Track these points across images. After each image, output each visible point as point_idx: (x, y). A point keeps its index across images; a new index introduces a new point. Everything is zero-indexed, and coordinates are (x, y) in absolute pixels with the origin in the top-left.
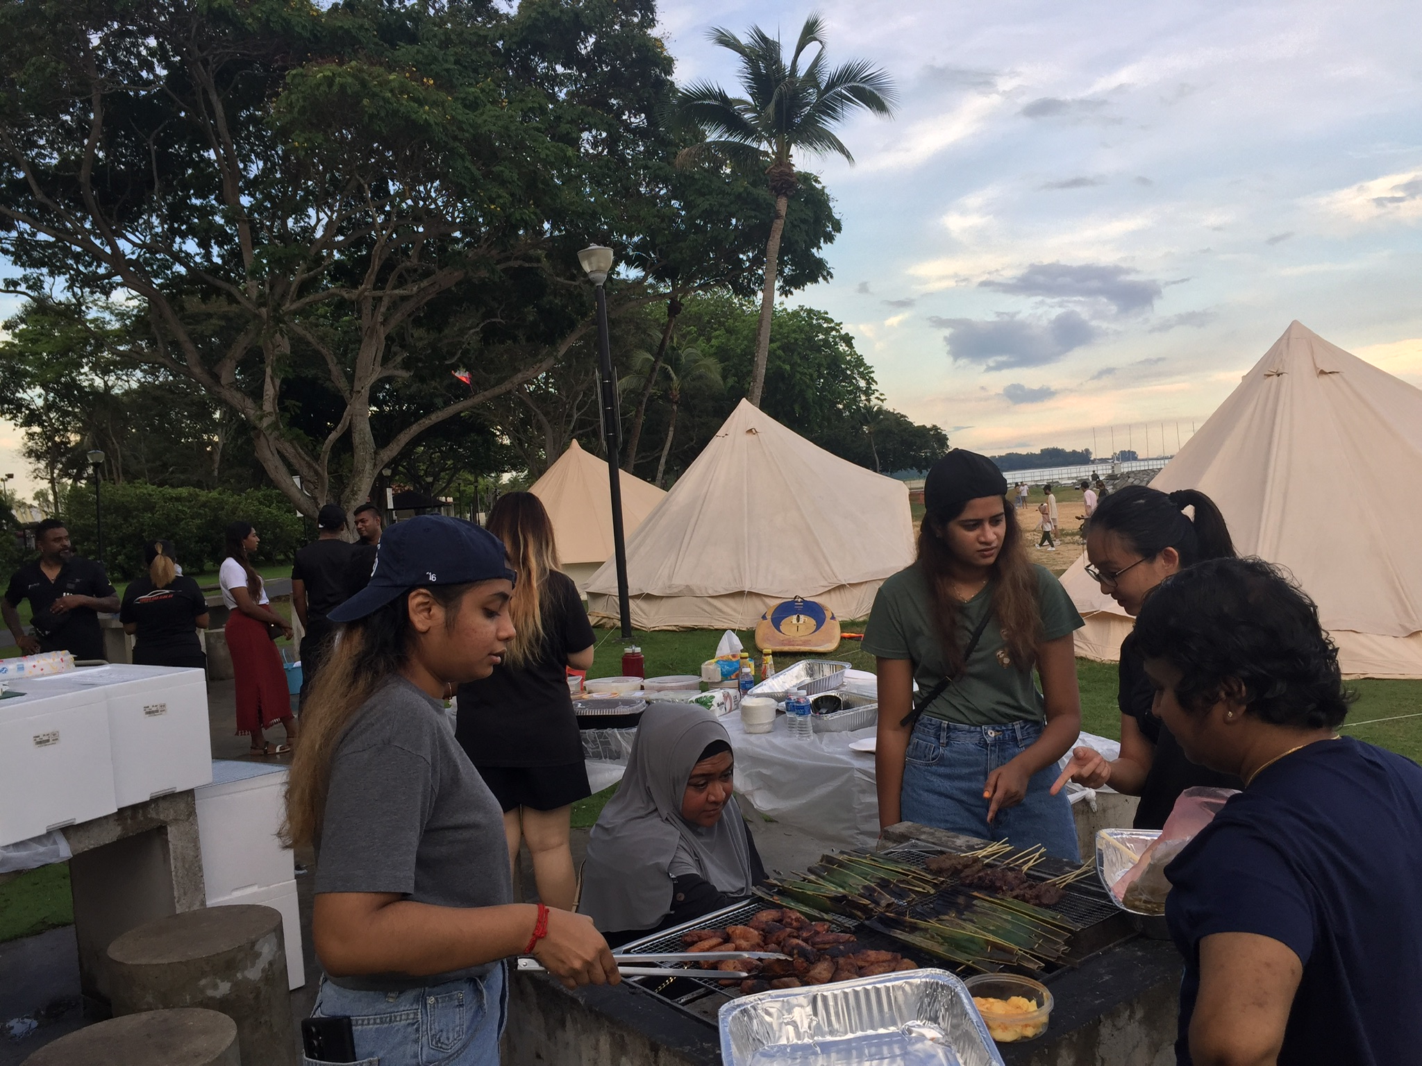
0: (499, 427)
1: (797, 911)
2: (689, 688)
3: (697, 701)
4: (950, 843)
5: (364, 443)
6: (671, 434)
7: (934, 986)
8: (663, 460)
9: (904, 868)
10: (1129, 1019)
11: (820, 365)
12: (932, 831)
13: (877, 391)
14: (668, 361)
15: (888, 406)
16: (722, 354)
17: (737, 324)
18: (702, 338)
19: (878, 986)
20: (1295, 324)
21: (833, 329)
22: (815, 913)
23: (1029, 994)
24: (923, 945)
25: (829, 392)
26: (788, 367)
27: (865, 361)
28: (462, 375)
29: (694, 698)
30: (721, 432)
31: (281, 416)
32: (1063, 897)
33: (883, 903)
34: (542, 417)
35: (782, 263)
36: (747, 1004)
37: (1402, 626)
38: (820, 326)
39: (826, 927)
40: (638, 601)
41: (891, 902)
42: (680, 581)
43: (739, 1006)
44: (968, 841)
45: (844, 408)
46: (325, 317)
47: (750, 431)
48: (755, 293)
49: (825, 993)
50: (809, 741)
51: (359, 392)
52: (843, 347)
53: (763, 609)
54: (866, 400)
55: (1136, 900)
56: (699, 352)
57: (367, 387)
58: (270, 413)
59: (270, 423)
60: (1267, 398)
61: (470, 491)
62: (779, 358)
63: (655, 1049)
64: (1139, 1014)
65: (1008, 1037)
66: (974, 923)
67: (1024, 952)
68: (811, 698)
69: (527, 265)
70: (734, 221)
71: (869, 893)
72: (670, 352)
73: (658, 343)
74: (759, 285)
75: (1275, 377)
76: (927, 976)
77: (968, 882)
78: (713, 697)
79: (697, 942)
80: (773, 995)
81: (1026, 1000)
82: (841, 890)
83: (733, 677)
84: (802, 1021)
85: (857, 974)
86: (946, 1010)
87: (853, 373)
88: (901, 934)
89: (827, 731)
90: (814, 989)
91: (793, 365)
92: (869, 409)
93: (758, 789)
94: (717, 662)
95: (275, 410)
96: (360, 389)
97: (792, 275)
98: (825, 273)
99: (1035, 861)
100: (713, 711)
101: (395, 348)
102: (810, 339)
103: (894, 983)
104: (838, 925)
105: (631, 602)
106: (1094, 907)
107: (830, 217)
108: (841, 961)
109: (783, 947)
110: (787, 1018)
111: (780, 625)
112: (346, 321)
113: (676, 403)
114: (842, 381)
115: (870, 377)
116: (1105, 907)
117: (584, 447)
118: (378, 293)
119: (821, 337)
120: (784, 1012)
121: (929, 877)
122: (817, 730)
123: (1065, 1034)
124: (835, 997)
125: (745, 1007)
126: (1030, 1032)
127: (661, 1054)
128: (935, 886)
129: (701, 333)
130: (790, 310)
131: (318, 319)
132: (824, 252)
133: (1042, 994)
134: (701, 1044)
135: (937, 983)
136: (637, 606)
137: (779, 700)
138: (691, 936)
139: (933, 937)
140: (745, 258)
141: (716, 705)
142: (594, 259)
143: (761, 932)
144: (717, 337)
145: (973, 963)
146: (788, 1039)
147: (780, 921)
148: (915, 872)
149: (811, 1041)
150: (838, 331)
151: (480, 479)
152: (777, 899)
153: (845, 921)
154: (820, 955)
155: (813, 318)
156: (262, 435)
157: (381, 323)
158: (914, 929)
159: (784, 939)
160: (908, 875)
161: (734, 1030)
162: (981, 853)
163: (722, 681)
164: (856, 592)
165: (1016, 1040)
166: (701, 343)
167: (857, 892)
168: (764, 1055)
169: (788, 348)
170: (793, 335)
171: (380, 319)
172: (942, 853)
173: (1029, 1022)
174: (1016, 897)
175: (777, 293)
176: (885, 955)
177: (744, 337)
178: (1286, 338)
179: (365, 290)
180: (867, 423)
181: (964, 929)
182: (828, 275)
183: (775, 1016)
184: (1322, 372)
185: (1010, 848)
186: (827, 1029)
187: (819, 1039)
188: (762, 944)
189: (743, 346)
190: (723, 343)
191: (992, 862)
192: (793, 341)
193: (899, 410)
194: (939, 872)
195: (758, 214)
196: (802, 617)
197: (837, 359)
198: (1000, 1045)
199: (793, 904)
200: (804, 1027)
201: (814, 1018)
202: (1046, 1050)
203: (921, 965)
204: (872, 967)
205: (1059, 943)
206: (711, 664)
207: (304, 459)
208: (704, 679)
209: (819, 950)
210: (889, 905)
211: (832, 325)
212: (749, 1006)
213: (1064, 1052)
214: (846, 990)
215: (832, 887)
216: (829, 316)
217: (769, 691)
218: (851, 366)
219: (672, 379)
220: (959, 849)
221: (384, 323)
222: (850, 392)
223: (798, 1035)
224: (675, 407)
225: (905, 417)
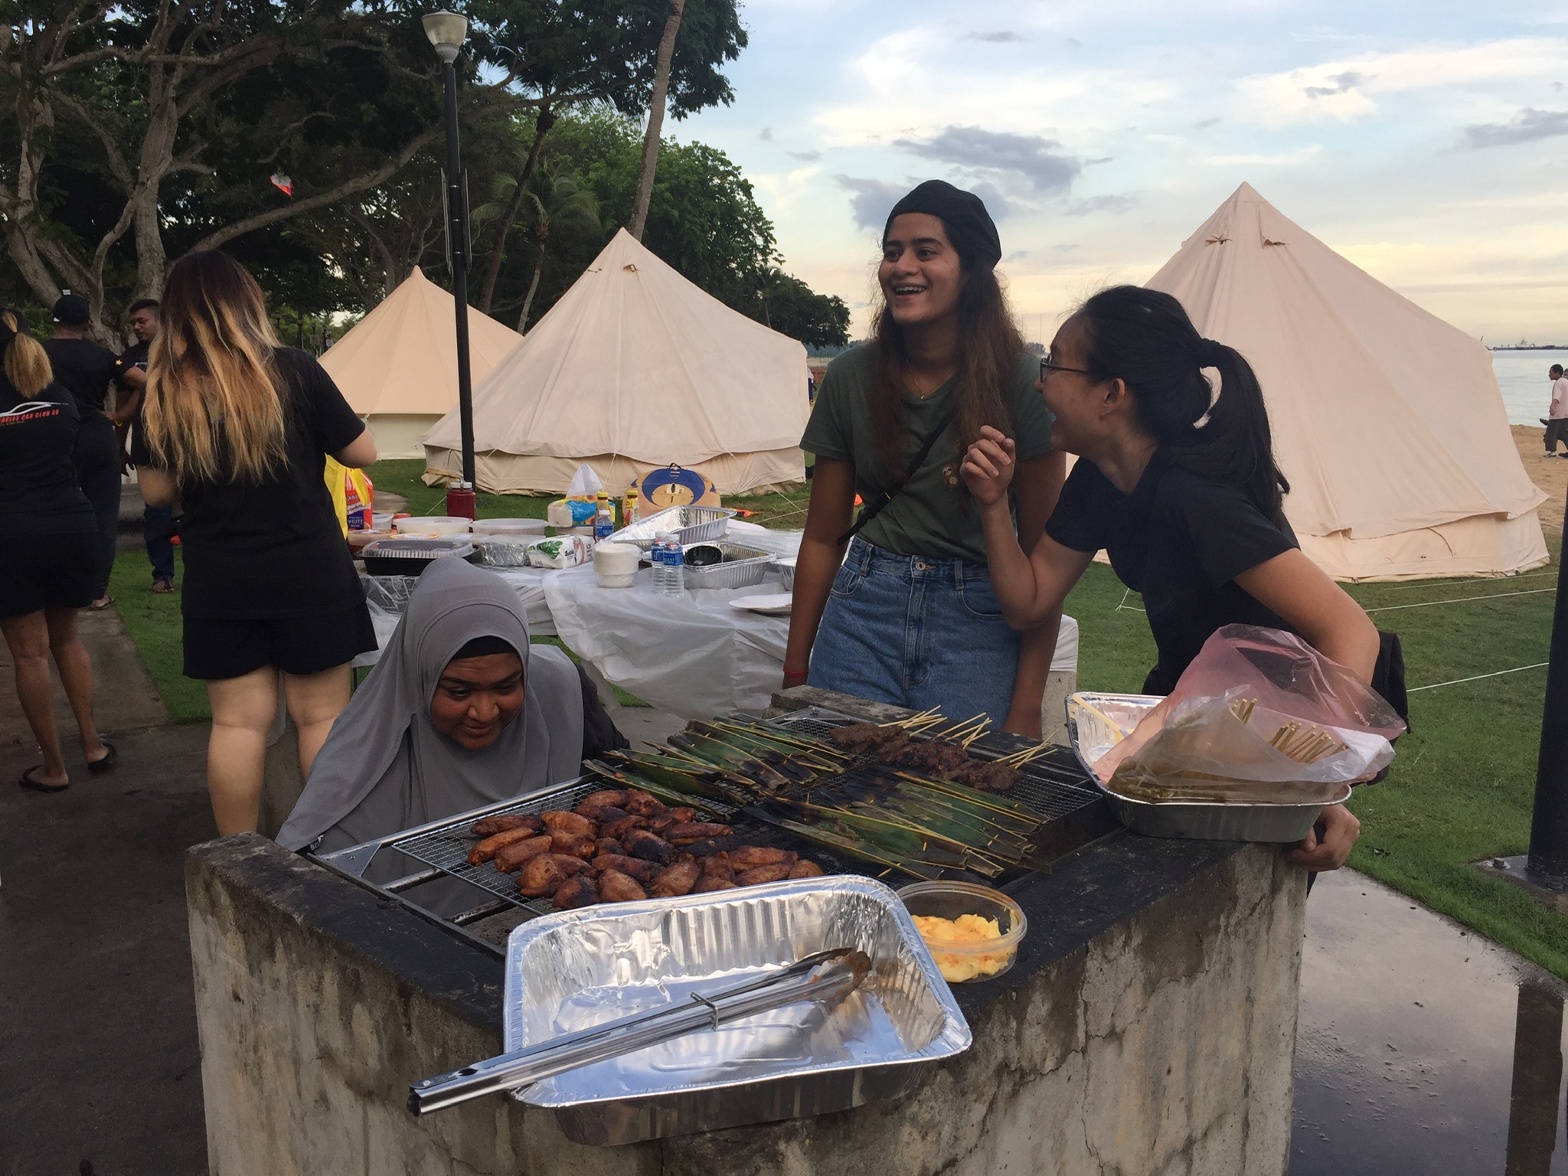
0: (330, 256)
1: (647, 792)
2: (531, 532)
3: (539, 547)
4: (862, 713)
5: (151, 250)
6: (537, 278)
7: (854, 901)
8: (526, 309)
9: (803, 740)
10: (1124, 947)
11: (713, 215)
12: (837, 697)
13: (776, 250)
14: (536, 189)
15: (787, 270)
16: (602, 190)
17: (620, 157)
18: (578, 169)
19: (767, 899)
20: (1244, 186)
21: (730, 173)
22: (676, 796)
23: (987, 910)
24: (829, 840)
25: (721, 247)
26: (676, 213)
27: (765, 215)
28: (282, 183)
29: (535, 543)
30: (593, 266)
31: (41, 206)
32: (1016, 780)
33: (773, 783)
34: (381, 245)
35: (676, 78)
36: (558, 925)
37: (1322, 525)
38: (716, 168)
39: (689, 814)
40: (486, 459)
41: (782, 783)
42: (536, 439)
43: (543, 928)
44: (886, 710)
45: (737, 268)
46: (109, 97)
47: (629, 267)
48: (641, 111)
49: (683, 910)
50: (680, 597)
51: (144, 184)
52: (740, 196)
53: (633, 477)
54: (763, 260)
55: (1131, 782)
56: (575, 185)
57: (156, 179)
58: (27, 202)
59: (27, 214)
60: (1207, 268)
61: (293, 330)
62: (667, 201)
63: (405, 993)
64: (1136, 942)
65: (960, 974)
66: (901, 811)
67: (973, 851)
68: (685, 549)
69: (364, 47)
70: (621, 19)
71: (753, 770)
72: (538, 178)
73: (524, 163)
74: (648, 102)
75: (1218, 243)
76: (843, 887)
77: (889, 759)
78: (560, 543)
79: (494, 833)
80: (601, 911)
81: (982, 920)
82: (713, 766)
83: (587, 523)
84: (644, 952)
85: (732, 881)
86: (871, 936)
87: (750, 227)
88: (797, 826)
89: (702, 588)
90: (667, 903)
91: (682, 212)
92: (765, 271)
93: (610, 655)
94: (568, 503)
95: (33, 199)
96: (145, 180)
97: (686, 94)
98: (725, 95)
99: (977, 735)
100: (560, 560)
101: (194, 136)
102: (704, 183)
103: (791, 896)
104: (706, 812)
105: (477, 459)
106: (1060, 794)
107: (734, 26)
108: (710, 862)
109: (623, 842)
110: (622, 946)
111: (652, 494)
112: (134, 106)
113: (544, 241)
114: (736, 236)
115: (768, 234)
116: (1075, 793)
117: (429, 275)
118: (171, 58)
119: (716, 181)
120: (617, 938)
121: (837, 753)
122: (689, 586)
123: (1040, 969)
124: (699, 916)
125: (555, 929)
126: (992, 968)
127: (414, 1001)
128: (845, 763)
129: (577, 162)
130: (682, 147)
131: (101, 100)
132: (725, 69)
133: (1008, 911)
134: (480, 987)
135: (858, 897)
136: (485, 465)
137: (645, 549)
138: (487, 824)
139: (843, 830)
140: (632, 67)
141: (563, 554)
142: (442, 29)
143: (593, 821)
144: (596, 170)
145: (901, 865)
146: (620, 977)
147: (622, 806)
148: (816, 745)
149: (656, 982)
150: (735, 176)
151: (306, 318)
152: (620, 777)
153: (717, 807)
154: (679, 852)
155: (708, 159)
156: (16, 230)
157: (173, 99)
158: (816, 818)
159: (626, 832)
160: (807, 749)
161: (532, 966)
162: (906, 724)
163: (573, 527)
164: (741, 463)
165: (971, 979)
166: (577, 176)
167: (736, 770)
168: (578, 1003)
169: (678, 191)
170: (685, 176)
171: (172, 93)
172: (851, 723)
173: (990, 954)
174: (955, 780)
175: (668, 114)
176: (775, 855)
177: (628, 173)
178: (1233, 200)
179: (151, 51)
180: (761, 287)
181: (887, 819)
182: (729, 98)
183: (603, 943)
184: (1268, 243)
185: (942, 719)
186: (682, 963)
187: (670, 979)
188: (593, 837)
189: (625, 184)
190: (602, 178)
191: (920, 736)
192: (683, 183)
193: (799, 276)
194: (848, 747)
195: (649, 10)
196: (678, 487)
197: (733, 208)
198: (954, 986)
199: (643, 784)
200: (646, 962)
201: (663, 947)
202: (1014, 994)
203: (828, 869)
204: (755, 872)
205: (1018, 840)
206: (560, 505)
207: (72, 264)
208: (551, 523)
209: (677, 846)
210: (780, 787)
211: (730, 168)
212: (560, 929)
213: (1037, 997)
214: (717, 906)
215: (699, 762)
216: (727, 158)
217: (632, 539)
218: (748, 219)
219: (538, 213)
220: (875, 719)
221: (177, 100)
222: (745, 250)
223: (639, 973)
224: (543, 247)
225: (805, 283)
